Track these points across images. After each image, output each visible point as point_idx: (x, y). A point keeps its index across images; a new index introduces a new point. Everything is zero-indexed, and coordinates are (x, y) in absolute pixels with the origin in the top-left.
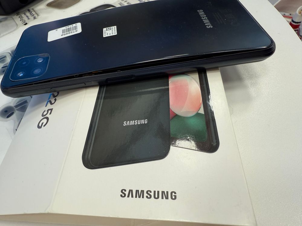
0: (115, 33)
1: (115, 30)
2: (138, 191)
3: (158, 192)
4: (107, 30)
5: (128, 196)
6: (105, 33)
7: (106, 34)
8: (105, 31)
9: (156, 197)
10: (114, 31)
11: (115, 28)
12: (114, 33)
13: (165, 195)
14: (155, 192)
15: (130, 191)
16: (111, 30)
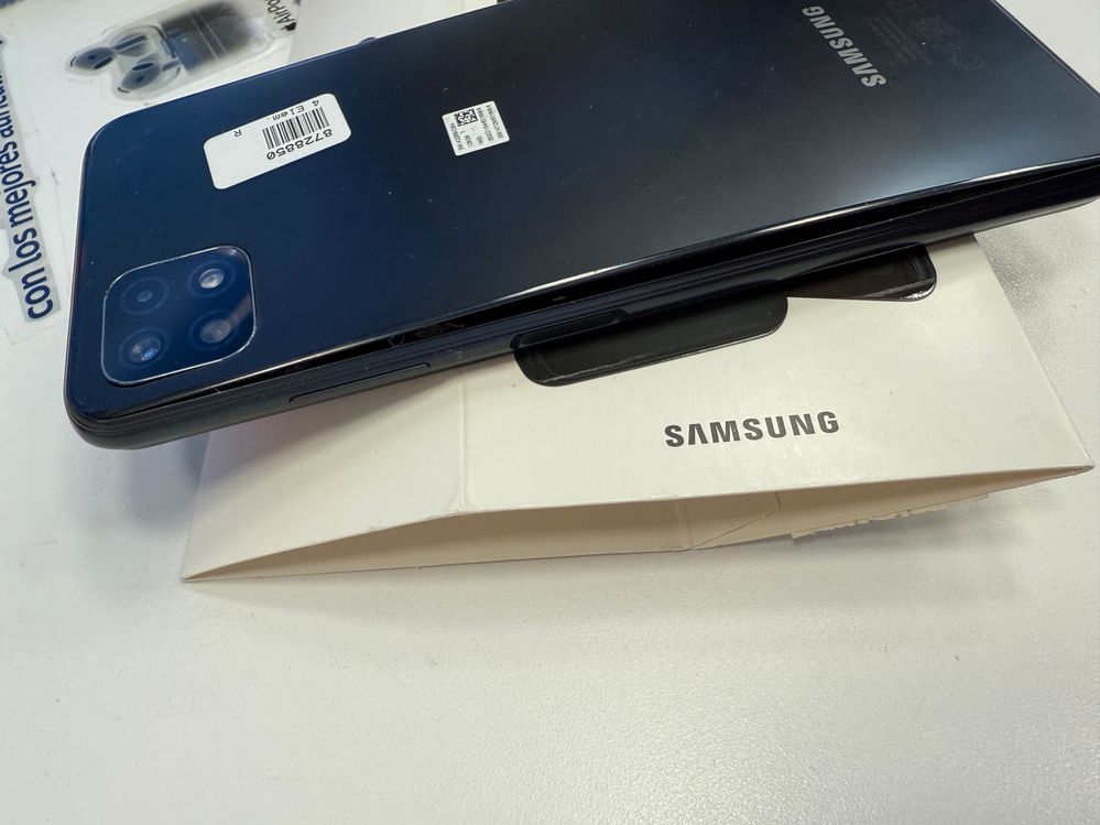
0: (500, 135)
1: (495, 122)
2: (718, 424)
3: (780, 420)
4: (459, 122)
5: (692, 441)
6: (456, 134)
7: (463, 141)
8: (453, 126)
9: (777, 432)
10: (489, 122)
11: (490, 112)
12: (494, 133)
13: (802, 424)
14: (769, 421)
15: (692, 427)
16: (479, 124)
